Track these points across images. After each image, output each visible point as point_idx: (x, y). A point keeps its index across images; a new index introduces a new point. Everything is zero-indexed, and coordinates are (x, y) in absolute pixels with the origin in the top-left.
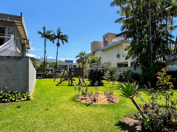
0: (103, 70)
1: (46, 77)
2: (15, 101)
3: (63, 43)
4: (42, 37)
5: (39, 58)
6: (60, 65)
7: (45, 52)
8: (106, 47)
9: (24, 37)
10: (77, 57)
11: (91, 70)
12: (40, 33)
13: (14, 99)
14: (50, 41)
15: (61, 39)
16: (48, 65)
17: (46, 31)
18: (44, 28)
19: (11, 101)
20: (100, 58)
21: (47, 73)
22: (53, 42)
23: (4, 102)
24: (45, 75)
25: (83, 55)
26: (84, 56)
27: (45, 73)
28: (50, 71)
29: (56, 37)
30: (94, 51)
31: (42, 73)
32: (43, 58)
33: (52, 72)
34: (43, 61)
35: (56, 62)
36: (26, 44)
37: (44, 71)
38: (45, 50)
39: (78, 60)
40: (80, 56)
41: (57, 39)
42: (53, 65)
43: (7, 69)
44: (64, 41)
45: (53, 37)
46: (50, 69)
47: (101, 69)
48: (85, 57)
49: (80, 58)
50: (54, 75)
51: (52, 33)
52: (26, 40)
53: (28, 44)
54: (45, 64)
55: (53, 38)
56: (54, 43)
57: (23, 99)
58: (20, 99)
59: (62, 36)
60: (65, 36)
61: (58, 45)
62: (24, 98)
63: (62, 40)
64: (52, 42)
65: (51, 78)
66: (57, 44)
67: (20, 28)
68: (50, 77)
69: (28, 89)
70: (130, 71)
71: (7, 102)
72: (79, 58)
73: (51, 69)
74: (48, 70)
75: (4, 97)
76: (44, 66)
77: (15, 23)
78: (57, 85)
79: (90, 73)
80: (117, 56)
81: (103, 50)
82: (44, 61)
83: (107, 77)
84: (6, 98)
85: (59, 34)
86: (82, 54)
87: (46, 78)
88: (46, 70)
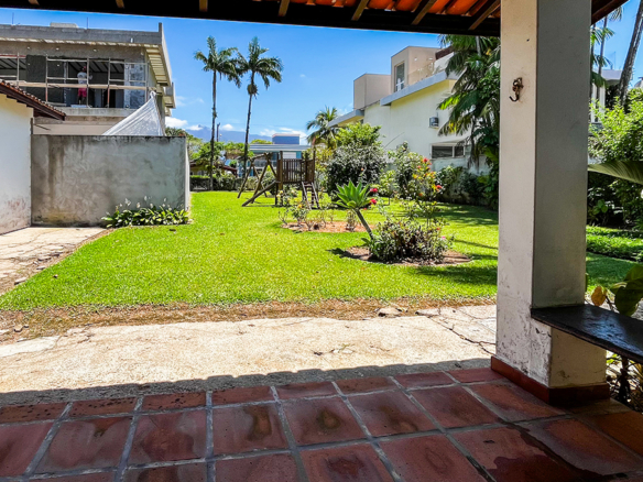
0: (368, 166)
1: (216, 187)
2: (161, 223)
3: (267, 82)
4: (206, 69)
5: (195, 128)
6: (256, 153)
7: (215, 115)
8: (400, 94)
9: (163, 78)
10: (309, 128)
11: (335, 165)
12: (200, 56)
13: (160, 220)
14: (230, 79)
15: (261, 72)
16: (223, 152)
17: (217, 51)
18: (211, 43)
19: (156, 223)
20: (376, 130)
21: (218, 174)
22: (238, 82)
23: (143, 223)
24: (215, 180)
25: (330, 120)
26: (333, 123)
27: (214, 175)
28: (229, 170)
29: (246, 68)
30: (361, 106)
31: (204, 177)
32: (205, 128)
33: (234, 172)
34: (207, 140)
35: (244, 143)
36: (167, 95)
37: (210, 169)
38: (214, 109)
39: (313, 135)
40: (319, 123)
41: (250, 72)
42: (236, 152)
43: (146, 162)
44: (269, 77)
45: (238, 66)
46: (228, 163)
47: (363, 163)
48: (336, 126)
49: (318, 130)
50: (239, 181)
51: (234, 56)
52: (166, 85)
53: (171, 96)
54: (213, 149)
55: (238, 71)
56: (239, 86)
57: (175, 221)
58: (170, 220)
59: (265, 64)
60: (273, 62)
61: (252, 90)
62: (177, 219)
63: (263, 73)
64: (233, 82)
65: (230, 190)
66: (248, 89)
67: (154, 59)
68: (227, 186)
69: (184, 203)
70: (461, 169)
71: (150, 224)
72: (314, 129)
73: (232, 165)
74: (224, 168)
75: (143, 215)
76: (212, 154)
77: (145, 48)
78: (244, 205)
79: (332, 172)
80: (431, 124)
81: (389, 104)
82: (212, 141)
83: (385, 187)
84: (147, 217)
85: (255, 56)
86: (325, 116)
87: (215, 189)
88: (217, 166)
